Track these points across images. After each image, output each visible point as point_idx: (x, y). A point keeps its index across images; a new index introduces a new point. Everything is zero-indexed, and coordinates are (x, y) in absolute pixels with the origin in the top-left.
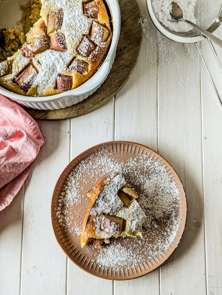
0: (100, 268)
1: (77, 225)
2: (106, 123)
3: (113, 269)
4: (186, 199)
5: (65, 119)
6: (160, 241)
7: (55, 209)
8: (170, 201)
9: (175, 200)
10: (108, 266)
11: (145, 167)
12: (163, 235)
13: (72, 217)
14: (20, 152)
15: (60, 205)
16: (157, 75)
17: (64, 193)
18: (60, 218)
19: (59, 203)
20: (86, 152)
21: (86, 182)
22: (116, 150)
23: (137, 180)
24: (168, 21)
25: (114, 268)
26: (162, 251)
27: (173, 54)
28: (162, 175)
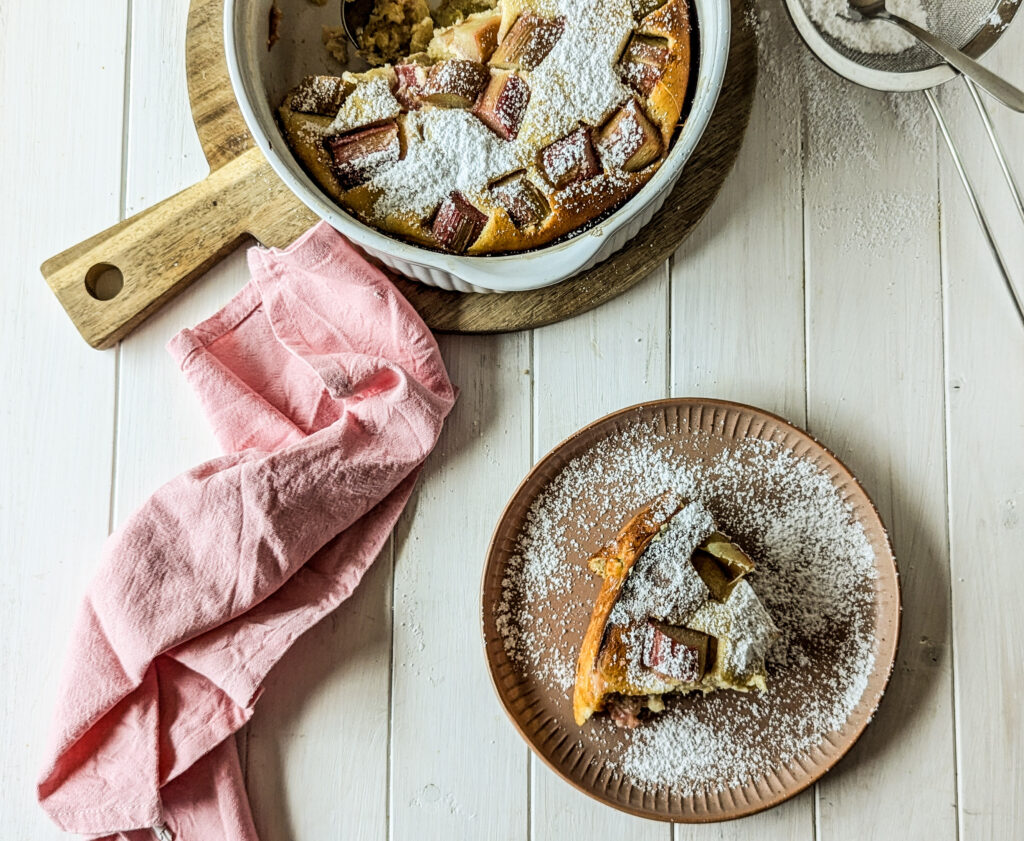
0: (633, 787)
1: (559, 657)
2: (645, 342)
3: (672, 791)
4: (899, 577)
5: (518, 330)
6: (816, 704)
7: (494, 609)
8: (846, 582)
9: (861, 579)
10: (656, 781)
11: (770, 478)
12: (826, 688)
13: (544, 634)
14: (381, 434)
15: (507, 595)
16: (803, 189)
17: (519, 560)
18: (507, 637)
19: (504, 589)
20: (586, 433)
21: (586, 527)
22: (678, 427)
23: (743, 518)
24: (839, 20)
25: (675, 788)
26: (822, 735)
27: (855, 122)
28: (822, 502)
